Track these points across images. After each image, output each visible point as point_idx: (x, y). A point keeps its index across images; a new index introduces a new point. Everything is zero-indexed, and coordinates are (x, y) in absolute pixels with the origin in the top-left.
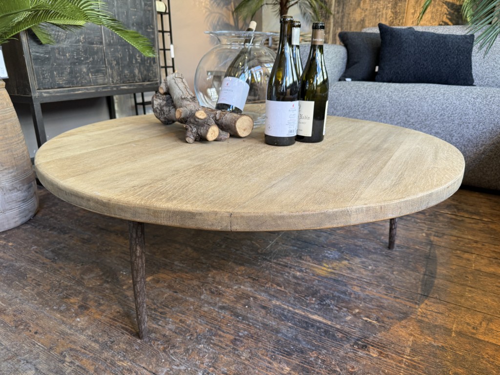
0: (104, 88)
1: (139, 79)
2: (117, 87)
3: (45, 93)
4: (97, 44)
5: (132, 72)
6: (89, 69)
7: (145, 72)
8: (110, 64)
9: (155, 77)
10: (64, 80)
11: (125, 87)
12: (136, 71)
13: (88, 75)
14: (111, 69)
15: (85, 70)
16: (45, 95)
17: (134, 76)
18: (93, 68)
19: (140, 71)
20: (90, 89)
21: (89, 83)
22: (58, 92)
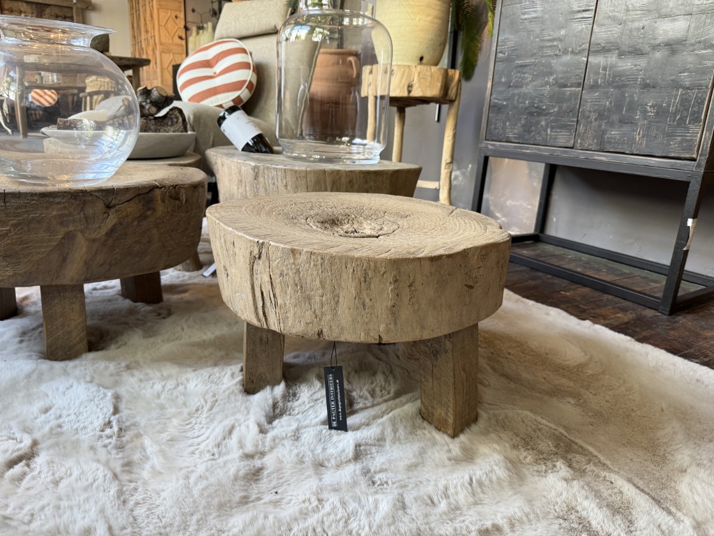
2: (587, 155)
3: (492, 145)
6: (548, 123)
8: (586, 119)
10: (515, 134)
11: (602, 158)
13: (546, 131)
15: (543, 123)
16: (490, 148)
18: (555, 121)
21: (544, 142)
22: (504, 147)
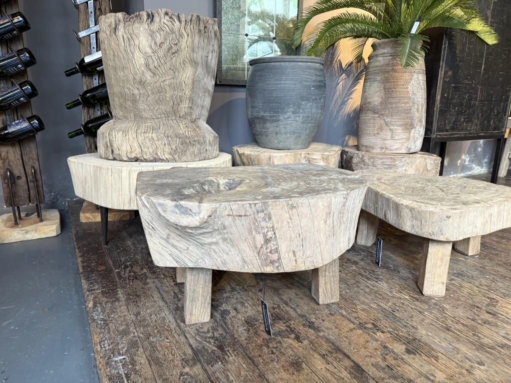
0: (470, 134)
1: (492, 128)
2: (477, 134)
3: (439, 135)
4: (474, 101)
5: (489, 122)
6: (464, 119)
7: (497, 123)
8: (478, 115)
9: (503, 127)
11: (482, 134)
12: (492, 122)
13: (463, 123)
14: (477, 120)
15: (462, 120)
16: (438, 136)
17: (490, 125)
18: (467, 118)
19: (494, 122)
20: (462, 134)
21: (462, 130)
22: (445, 135)
